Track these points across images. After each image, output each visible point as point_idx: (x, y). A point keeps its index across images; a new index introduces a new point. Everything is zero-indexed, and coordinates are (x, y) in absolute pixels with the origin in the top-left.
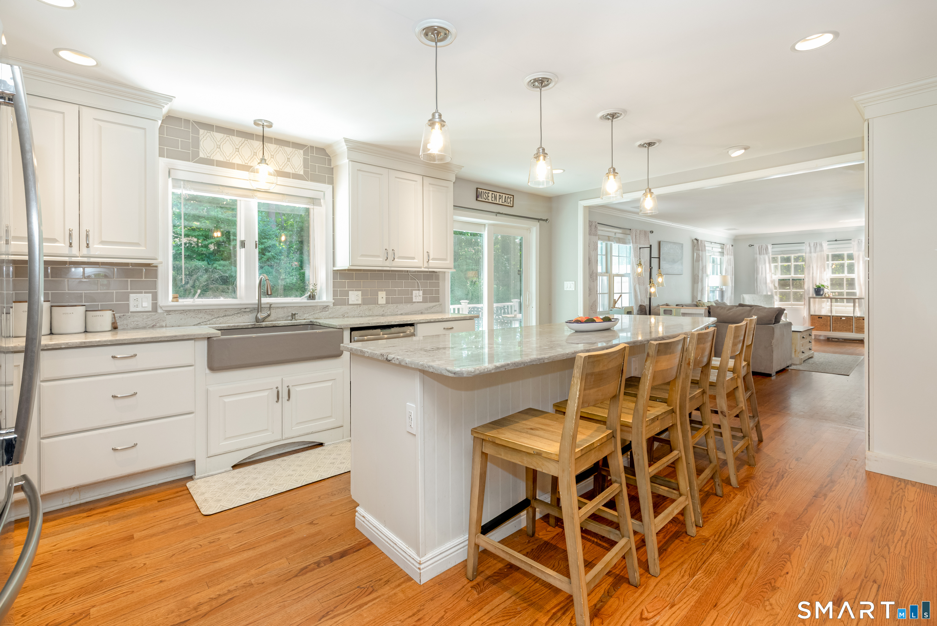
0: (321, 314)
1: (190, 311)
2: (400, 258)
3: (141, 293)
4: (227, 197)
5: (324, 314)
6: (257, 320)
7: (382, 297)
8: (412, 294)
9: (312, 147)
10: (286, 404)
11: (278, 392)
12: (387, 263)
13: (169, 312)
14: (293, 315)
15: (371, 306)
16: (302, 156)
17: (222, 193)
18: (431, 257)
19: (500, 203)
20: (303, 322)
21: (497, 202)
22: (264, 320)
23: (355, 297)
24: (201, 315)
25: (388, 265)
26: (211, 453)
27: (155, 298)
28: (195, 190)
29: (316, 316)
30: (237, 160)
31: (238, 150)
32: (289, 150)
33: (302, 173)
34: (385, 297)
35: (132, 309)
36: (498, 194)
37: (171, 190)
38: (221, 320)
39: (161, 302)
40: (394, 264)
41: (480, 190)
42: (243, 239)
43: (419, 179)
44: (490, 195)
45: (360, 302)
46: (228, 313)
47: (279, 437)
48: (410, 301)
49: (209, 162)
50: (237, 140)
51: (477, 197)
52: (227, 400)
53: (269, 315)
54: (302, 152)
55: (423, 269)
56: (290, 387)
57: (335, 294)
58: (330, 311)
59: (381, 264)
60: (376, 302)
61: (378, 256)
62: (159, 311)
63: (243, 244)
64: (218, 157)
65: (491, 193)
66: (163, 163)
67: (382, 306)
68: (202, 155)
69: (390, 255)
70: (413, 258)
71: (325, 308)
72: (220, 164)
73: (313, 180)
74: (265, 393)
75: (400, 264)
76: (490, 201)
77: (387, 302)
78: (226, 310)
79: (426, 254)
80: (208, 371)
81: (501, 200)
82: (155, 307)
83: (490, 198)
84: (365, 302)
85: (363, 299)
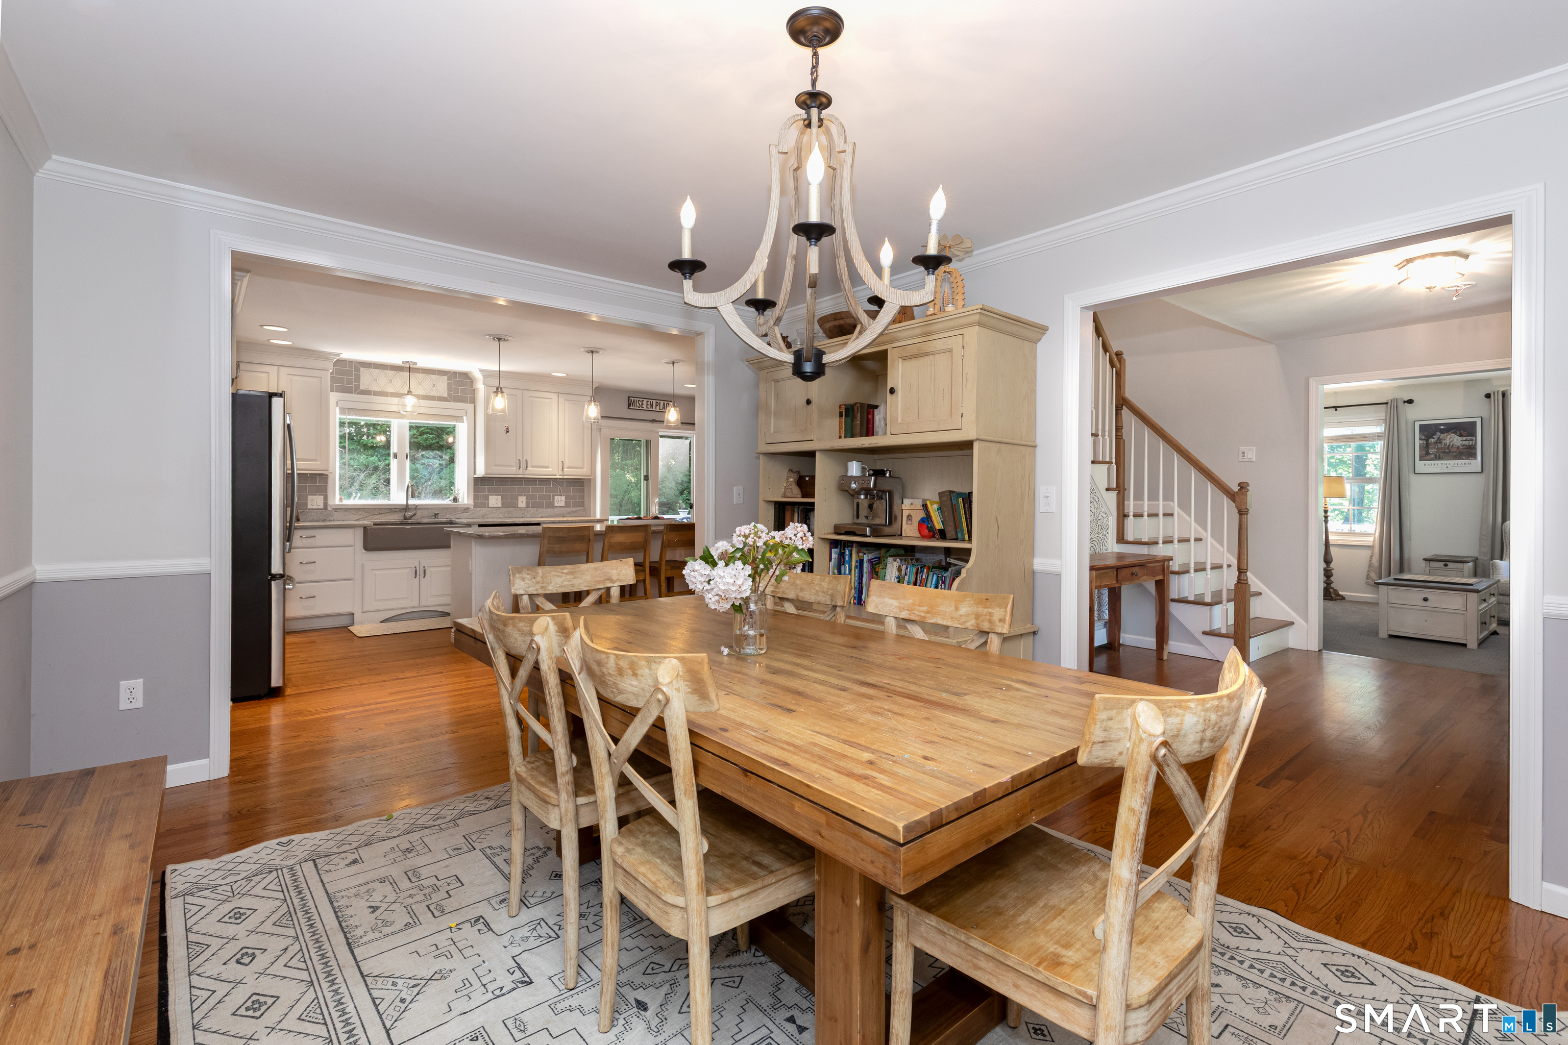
0: (461, 515)
1: (351, 509)
2: (533, 467)
3: (316, 495)
4: (381, 419)
5: (466, 515)
6: (405, 518)
7: (522, 501)
8: (553, 499)
9: (455, 373)
10: (423, 580)
11: (416, 571)
12: (521, 472)
13: (336, 510)
14: (436, 515)
15: (510, 509)
16: (446, 381)
17: (377, 416)
18: (566, 465)
19: (658, 409)
20: (444, 520)
21: (654, 409)
22: (411, 518)
23: (495, 501)
24: (360, 513)
25: (521, 474)
26: (365, 610)
27: (326, 499)
28: (357, 415)
29: (458, 516)
30: (390, 389)
31: (391, 381)
32: (434, 377)
33: (446, 395)
34: (525, 501)
35: (309, 507)
36: (654, 402)
37: (338, 416)
38: (376, 517)
39: (330, 502)
40: (527, 472)
41: (633, 399)
42: (395, 452)
43: (554, 396)
44: (645, 403)
45: (499, 505)
46: (381, 512)
47: (416, 604)
48: (551, 505)
49: (367, 392)
50: (391, 373)
51: (629, 405)
52: (377, 572)
53: (415, 514)
54: (446, 378)
55: (558, 477)
56: (426, 568)
57: (475, 497)
58: (470, 512)
59: (514, 472)
60: (515, 505)
61: (512, 466)
62: (329, 508)
63: (395, 456)
64: (375, 388)
65: (645, 400)
66: (334, 397)
67: (521, 509)
68: (362, 388)
69: (522, 464)
70: (548, 467)
71: (466, 510)
72: (376, 393)
73: (455, 401)
74: (407, 570)
75: (533, 472)
76: (645, 408)
77: (528, 506)
78: (380, 509)
79: (560, 464)
80: (364, 551)
81: (658, 407)
82: (326, 505)
83: (645, 406)
84: (505, 505)
85: (503, 503)
